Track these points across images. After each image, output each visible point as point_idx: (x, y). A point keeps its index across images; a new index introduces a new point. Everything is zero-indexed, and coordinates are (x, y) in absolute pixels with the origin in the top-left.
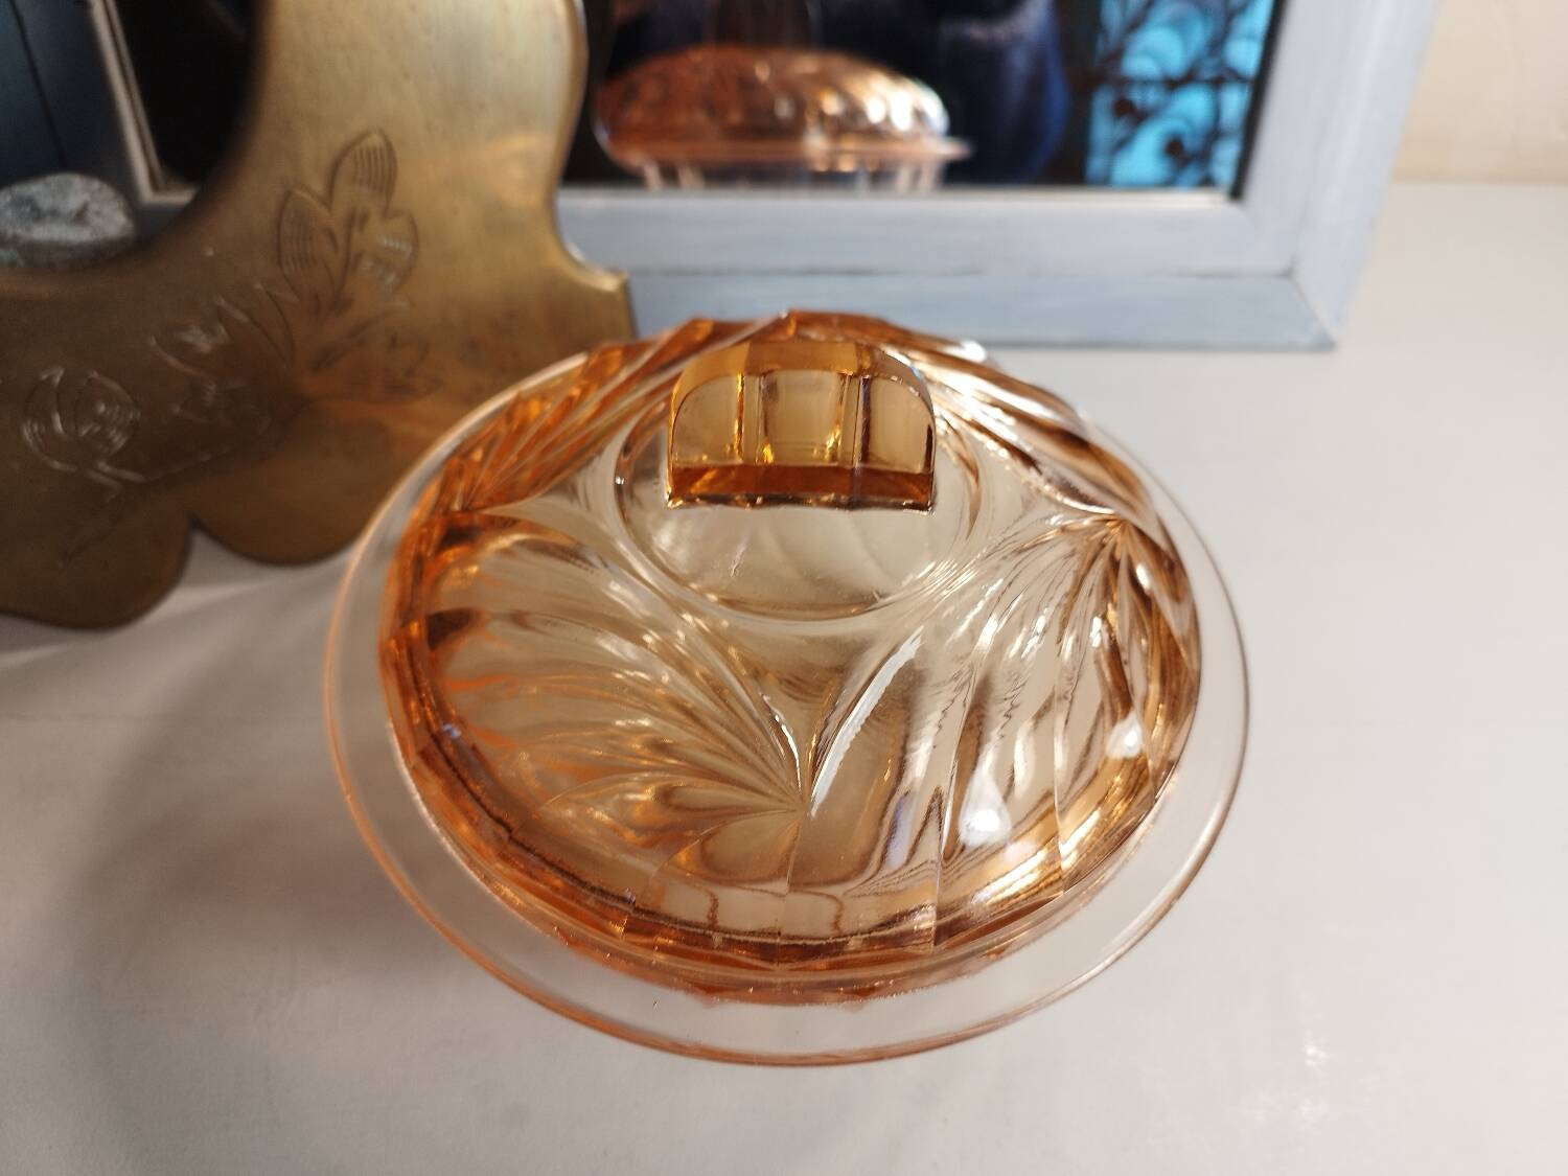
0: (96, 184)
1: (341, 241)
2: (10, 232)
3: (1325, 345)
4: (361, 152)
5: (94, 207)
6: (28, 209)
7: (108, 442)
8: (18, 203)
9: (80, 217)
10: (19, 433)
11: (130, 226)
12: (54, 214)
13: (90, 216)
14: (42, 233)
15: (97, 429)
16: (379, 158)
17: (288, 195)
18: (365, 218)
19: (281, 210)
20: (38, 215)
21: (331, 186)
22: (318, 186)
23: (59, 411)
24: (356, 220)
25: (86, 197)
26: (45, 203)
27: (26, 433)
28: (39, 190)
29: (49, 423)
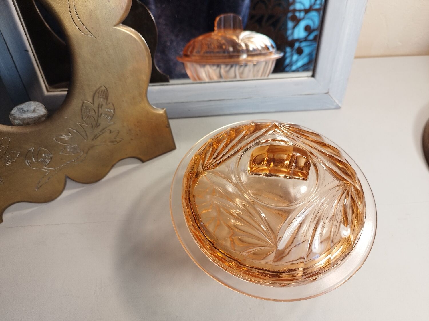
0: (37, 103)
1: (96, 111)
2: (18, 116)
3: (338, 108)
4: (100, 91)
5: (37, 108)
6: (22, 111)
7: (46, 162)
8: (19, 110)
9: (34, 111)
10: (25, 162)
11: (46, 111)
12: (28, 111)
13: (36, 110)
14: (25, 116)
15: (43, 159)
16: (104, 91)
17: (83, 102)
18: (102, 105)
19: (82, 106)
20: (24, 112)
21: (93, 100)
22: (90, 100)
23: (33, 157)
24: (100, 106)
25: (35, 106)
26: (25, 109)
27: (26, 162)
28: (23, 106)
29: (32, 160)
